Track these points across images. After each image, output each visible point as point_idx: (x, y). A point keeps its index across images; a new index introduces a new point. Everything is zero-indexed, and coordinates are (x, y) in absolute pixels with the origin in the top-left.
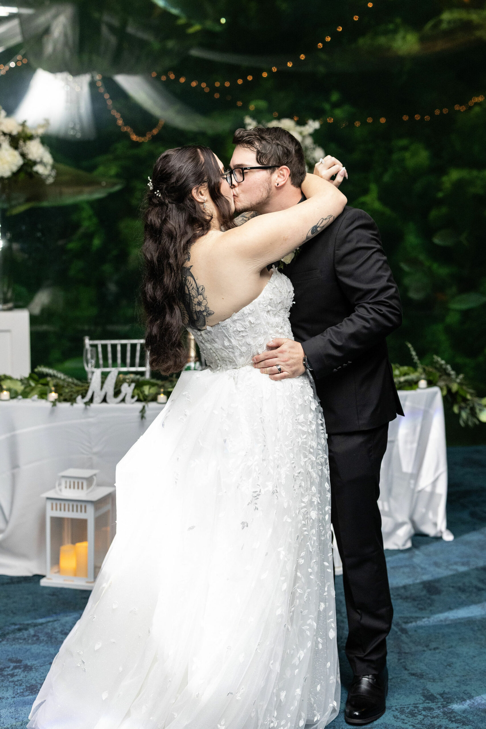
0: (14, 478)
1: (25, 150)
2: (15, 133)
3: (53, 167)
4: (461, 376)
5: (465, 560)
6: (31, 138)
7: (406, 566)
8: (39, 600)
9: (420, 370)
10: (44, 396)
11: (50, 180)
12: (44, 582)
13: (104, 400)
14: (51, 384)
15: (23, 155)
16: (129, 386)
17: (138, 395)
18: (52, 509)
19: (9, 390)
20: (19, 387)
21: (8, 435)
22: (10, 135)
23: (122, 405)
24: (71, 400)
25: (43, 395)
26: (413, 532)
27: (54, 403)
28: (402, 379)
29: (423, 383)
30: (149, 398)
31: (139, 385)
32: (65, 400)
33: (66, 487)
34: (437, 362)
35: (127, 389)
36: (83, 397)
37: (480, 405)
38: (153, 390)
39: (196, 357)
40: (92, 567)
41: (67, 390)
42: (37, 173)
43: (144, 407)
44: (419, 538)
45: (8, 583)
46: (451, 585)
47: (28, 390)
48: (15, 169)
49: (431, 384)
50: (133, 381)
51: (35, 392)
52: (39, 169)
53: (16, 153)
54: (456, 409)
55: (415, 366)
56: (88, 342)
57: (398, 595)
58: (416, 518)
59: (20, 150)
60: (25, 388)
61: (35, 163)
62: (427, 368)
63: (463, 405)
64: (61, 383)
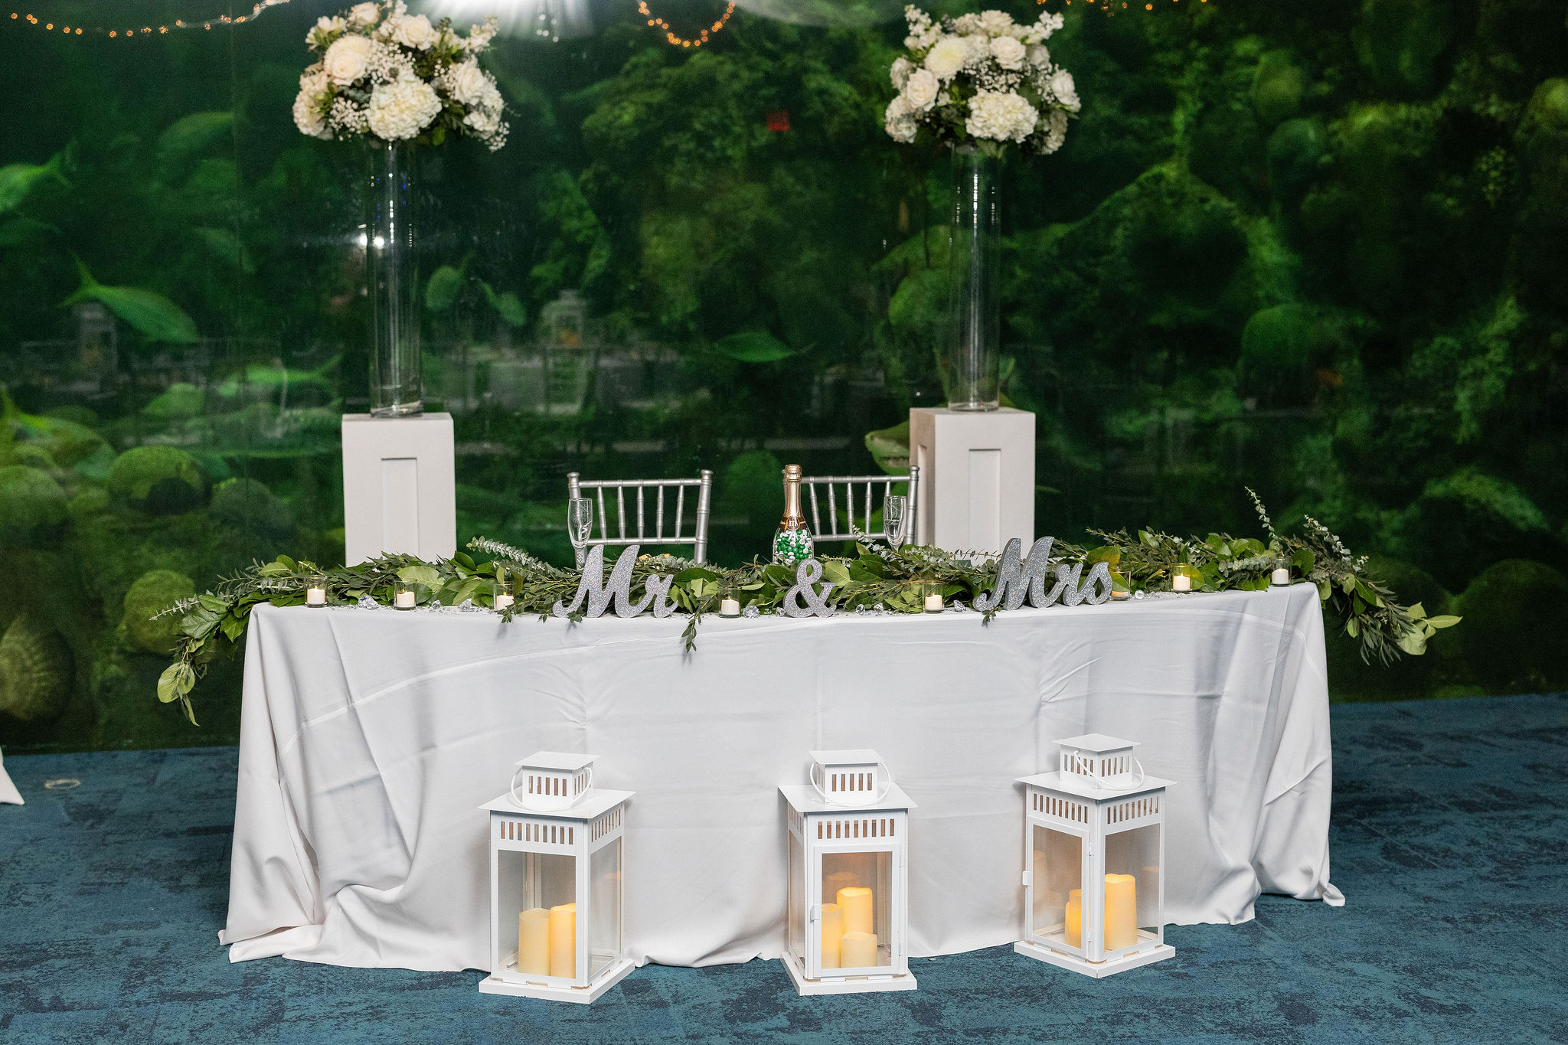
0: (424, 766)
1: (446, 82)
2: (424, 46)
3: (505, 117)
4: (1364, 559)
5: (1371, 949)
6: (458, 57)
7: (1244, 962)
8: (476, 1025)
9: (1275, 545)
10: (486, 600)
11: (498, 144)
12: (485, 986)
13: (611, 609)
14: (501, 575)
15: (442, 93)
16: (662, 579)
17: (680, 598)
18: (503, 836)
19: (415, 587)
20: (436, 582)
21: (413, 680)
22: (416, 51)
23: (647, 619)
24: (542, 609)
25: (484, 598)
26: (1258, 888)
27: (506, 615)
28: (1237, 565)
29: (1281, 575)
30: (704, 605)
31: (682, 578)
32: (530, 609)
33: (531, 791)
34: (1312, 529)
35: (657, 587)
36: (566, 602)
37: (1404, 620)
38: (712, 588)
39: (799, 520)
40: (586, 957)
41: (533, 589)
42: (471, 128)
43: (692, 624)
44: (1272, 900)
45: (411, 988)
46: (1339, 1004)
47: (452, 587)
48: (425, 122)
49: (1297, 575)
50: (669, 570)
51: (468, 591)
52: (476, 120)
53: (428, 89)
54: (1351, 629)
55: (1264, 538)
56: (575, 483)
57: (1226, 1023)
58: (1267, 859)
59: (436, 83)
60: (447, 583)
61: (467, 109)
62: (1289, 543)
63: (1367, 619)
64: (522, 573)
